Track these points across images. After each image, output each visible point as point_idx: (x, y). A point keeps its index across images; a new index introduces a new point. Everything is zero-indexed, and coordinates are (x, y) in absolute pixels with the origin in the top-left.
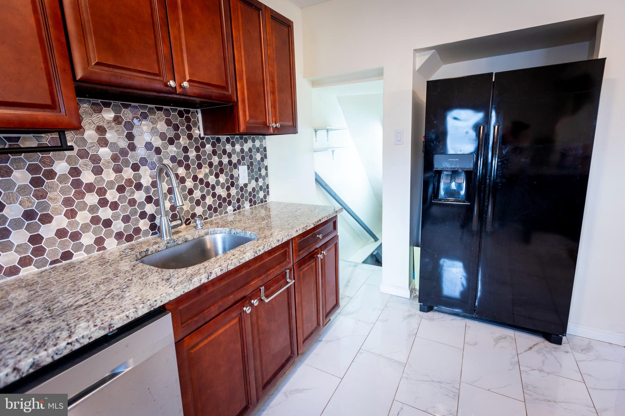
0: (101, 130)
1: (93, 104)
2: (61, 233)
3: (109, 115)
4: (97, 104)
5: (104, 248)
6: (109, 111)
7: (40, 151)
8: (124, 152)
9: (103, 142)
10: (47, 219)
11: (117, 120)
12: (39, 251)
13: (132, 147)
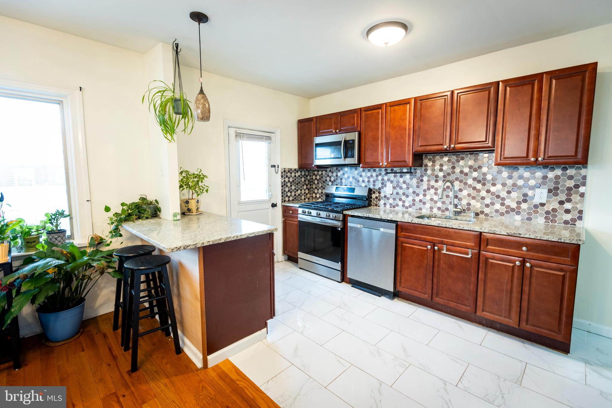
0: (441, 165)
1: (441, 155)
2: (421, 201)
3: (446, 159)
4: (442, 155)
5: (432, 211)
6: (446, 157)
7: (400, 173)
8: (449, 174)
9: (441, 170)
10: (418, 195)
11: (449, 161)
12: (414, 204)
13: (454, 173)
